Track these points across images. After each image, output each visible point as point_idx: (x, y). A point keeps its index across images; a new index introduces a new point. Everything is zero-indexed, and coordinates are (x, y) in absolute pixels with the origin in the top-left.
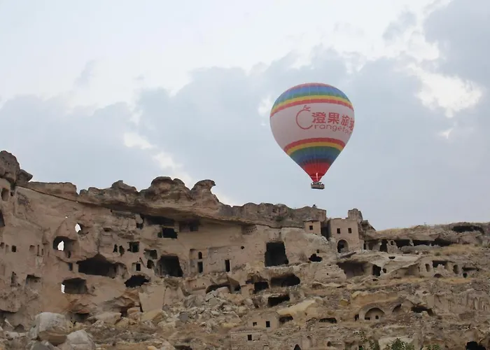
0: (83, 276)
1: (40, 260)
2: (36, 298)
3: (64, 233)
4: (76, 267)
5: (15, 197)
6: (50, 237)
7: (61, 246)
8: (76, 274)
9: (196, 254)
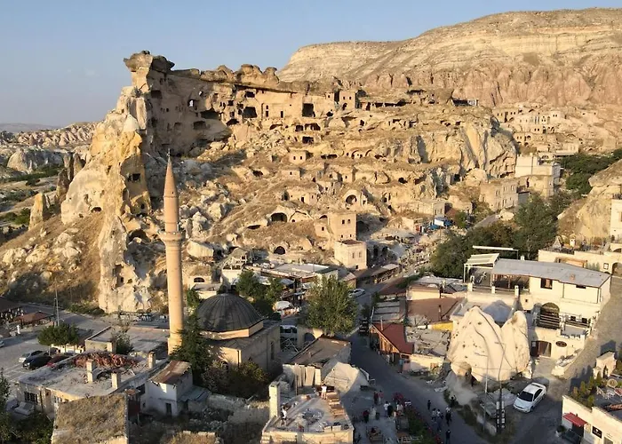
0: (204, 120)
1: (181, 114)
2: (180, 134)
3: (193, 97)
4: (200, 115)
5: (167, 82)
6: (186, 100)
7: (191, 103)
8: (200, 119)
9: (264, 106)
